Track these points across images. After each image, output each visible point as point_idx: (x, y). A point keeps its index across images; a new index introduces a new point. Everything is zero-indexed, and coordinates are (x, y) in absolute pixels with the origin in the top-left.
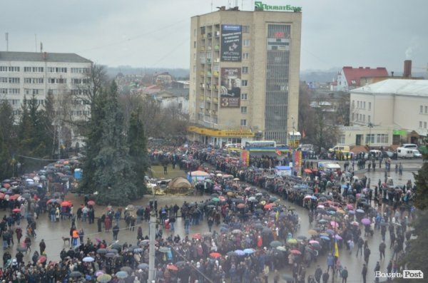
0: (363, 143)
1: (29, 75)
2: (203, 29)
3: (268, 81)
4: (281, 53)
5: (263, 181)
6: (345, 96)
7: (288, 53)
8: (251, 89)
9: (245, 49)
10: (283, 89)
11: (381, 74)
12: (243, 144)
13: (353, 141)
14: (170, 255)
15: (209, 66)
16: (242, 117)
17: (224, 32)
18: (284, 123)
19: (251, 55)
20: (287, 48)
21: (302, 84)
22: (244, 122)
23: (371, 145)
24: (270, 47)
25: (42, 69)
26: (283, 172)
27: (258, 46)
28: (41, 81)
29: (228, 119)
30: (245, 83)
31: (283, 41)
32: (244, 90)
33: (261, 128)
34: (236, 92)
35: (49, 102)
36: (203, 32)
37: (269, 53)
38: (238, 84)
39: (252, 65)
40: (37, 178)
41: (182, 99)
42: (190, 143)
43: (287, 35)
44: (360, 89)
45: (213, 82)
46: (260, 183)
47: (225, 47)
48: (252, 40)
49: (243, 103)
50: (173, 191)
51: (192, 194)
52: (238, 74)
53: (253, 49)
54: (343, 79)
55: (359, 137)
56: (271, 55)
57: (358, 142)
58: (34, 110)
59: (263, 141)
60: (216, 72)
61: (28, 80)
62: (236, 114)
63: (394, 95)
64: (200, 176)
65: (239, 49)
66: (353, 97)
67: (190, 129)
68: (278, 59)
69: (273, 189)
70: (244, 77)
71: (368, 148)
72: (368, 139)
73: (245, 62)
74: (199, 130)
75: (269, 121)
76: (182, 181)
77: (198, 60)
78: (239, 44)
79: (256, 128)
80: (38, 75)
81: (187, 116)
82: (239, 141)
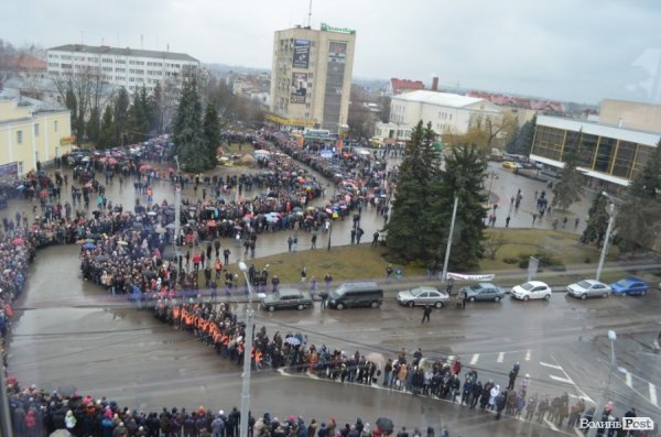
0: (395, 136)
1: (151, 68)
2: (282, 42)
3: (327, 85)
4: (337, 65)
5: (309, 160)
6: (387, 101)
7: (343, 65)
8: (314, 91)
9: (311, 59)
10: (338, 92)
11: (418, 86)
12: (305, 132)
13: (387, 135)
14: (217, 213)
15: (284, 70)
16: (307, 111)
17: (296, 45)
18: (337, 118)
19: (316, 64)
20: (343, 61)
21: (353, 86)
22: (307, 114)
23: (400, 138)
24: (330, 59)
25: (161, 65)
26: (327, 155)
27: (321, 58)
28: (160, 73)
29: (295, 112)
30: (310, 85)
31: (341, 55)
32: (309, 91)
33: (320, 120)
34: (303, 92)
35: (158, 90)
36: (282, 44)
37: (329, 64)
38: (305, 85)
39: (316, 71)
40: (138, 149)
41: (266, 94)
42: (267, 127)
43: (344, 50)
44: (398, 96)
45: (287, 82)
46: (307, 162)
47: (296, 57)
48: (317, 53)
49: (307, 100)
50: (240, 164)
51: (254, 167)
52: (305, 78)
53: (317, 60)
54: (390, 87)
55: (392, 132)
56: (330, 65)
57: (391, 136)
58: (144, 95)
59: (320, 130)
60: (289, 75)
61: (150, 72)
62: (302, 109)
63: (422, 103)
64: (262, 153)
65: (307, 59)
66: (393, 101)
67: (267, 116)
68: (336, 69)
69: (314, 167)
70: (310, 81)
71: (397, 140)
72: (398, 134)
73: (311, 69)
74: (274, 119)
75: (326, 115)
76: (248, 157)
77: (278, 65)
78: (307, 55)
79: (316, 120)
80: (158, 69)
81: (268, 107)
82: (303, 129)
